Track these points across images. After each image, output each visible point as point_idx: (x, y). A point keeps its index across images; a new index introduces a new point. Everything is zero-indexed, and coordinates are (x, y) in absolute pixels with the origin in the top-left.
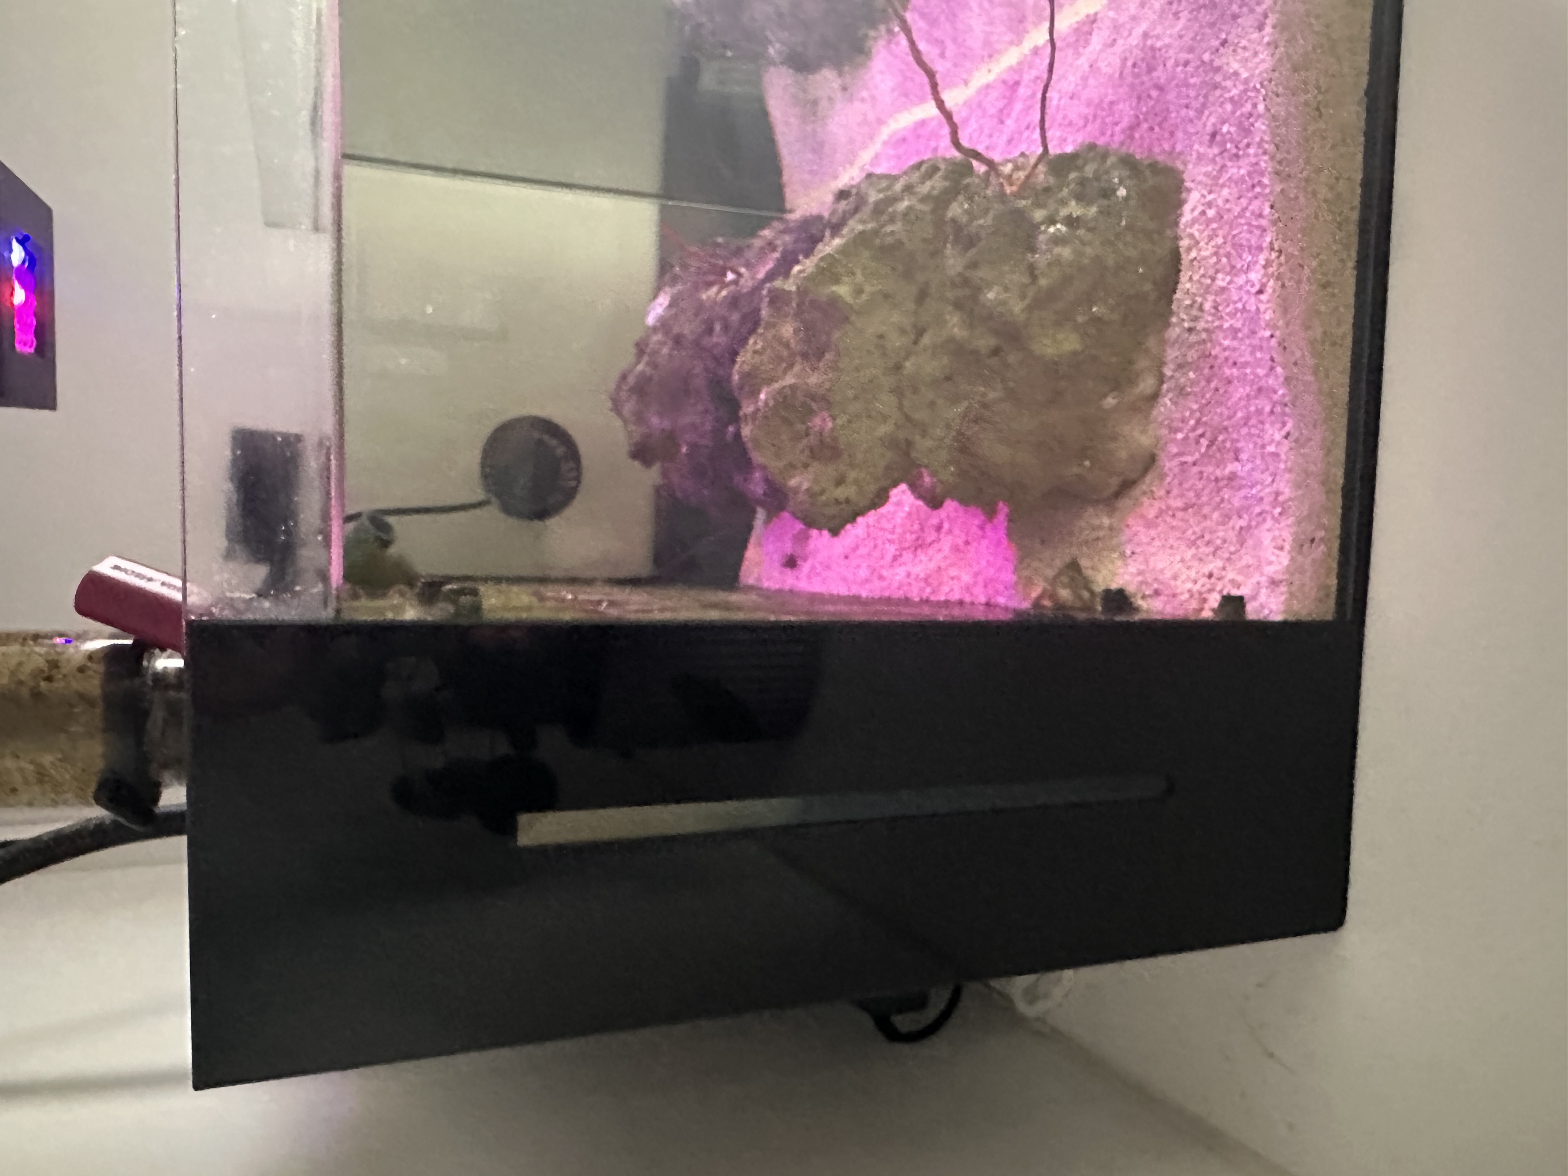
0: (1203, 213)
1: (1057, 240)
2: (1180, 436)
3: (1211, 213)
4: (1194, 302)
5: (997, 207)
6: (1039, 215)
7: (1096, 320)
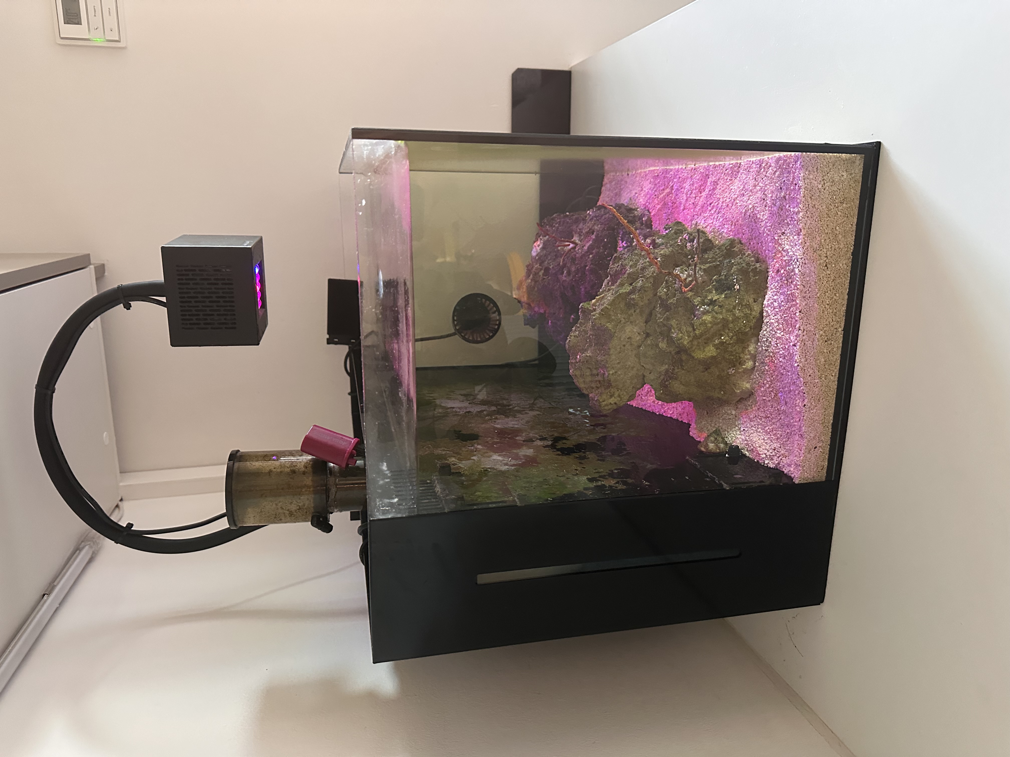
0: (772, 303)
1: (705, 313)
2: (762, 389)
3: (776, 304)
4: (767, 340)
5: (678, 295)
6: (697, 300)
7: (722, 343)
